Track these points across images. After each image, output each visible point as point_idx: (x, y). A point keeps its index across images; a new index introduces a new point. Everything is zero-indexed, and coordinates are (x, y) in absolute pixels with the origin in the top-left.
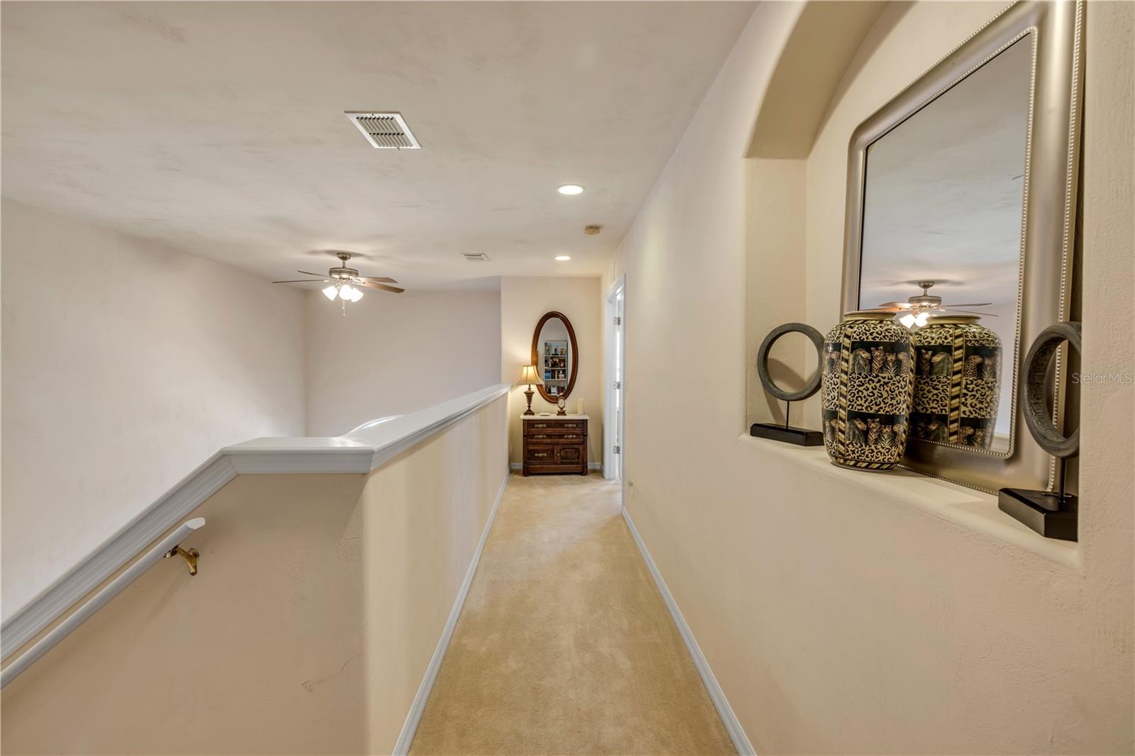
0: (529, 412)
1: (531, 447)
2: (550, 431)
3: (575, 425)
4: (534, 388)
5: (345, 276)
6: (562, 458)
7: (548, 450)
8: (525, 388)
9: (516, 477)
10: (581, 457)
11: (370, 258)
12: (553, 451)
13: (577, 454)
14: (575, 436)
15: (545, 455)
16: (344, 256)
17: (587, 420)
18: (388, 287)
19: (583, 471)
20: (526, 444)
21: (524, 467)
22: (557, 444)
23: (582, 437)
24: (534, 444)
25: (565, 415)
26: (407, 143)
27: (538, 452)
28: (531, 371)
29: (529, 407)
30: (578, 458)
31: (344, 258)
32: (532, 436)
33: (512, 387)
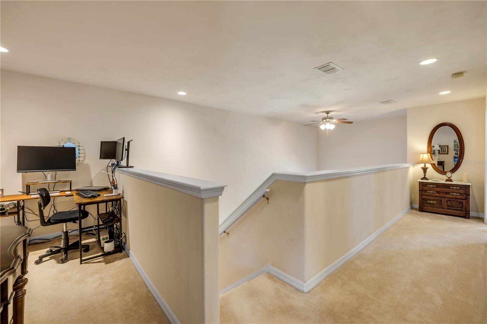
0: (425, 178)
1: (424, 197)
2: (438, 189)
3: (459, 188)
4: (428, 166)
5: (328, 120)
6: (448, 206)
7: (437, 200)
8: (423, 165)
9: (414, 211)
10: (464, 207)
11: (338, 111)
12: (441, 201)
13: (461, 205)
14: (459, 194)
15: (435, 202)
16: (328, 112)
17: (469, 186)
18: (345, 122)
19: (466, 215)
20: (421, 195)
21: (419, 207)
22: (444, 197)
23: (465, 195)
24: (427, 195)
25: (452, 181)
26: (338, 70)
27: (430, 200)
28: (426, 156)
29: (425, 175)
30: (462, 208)
31: (328, 113)
32: (426, 191)
33: (414, 164)
